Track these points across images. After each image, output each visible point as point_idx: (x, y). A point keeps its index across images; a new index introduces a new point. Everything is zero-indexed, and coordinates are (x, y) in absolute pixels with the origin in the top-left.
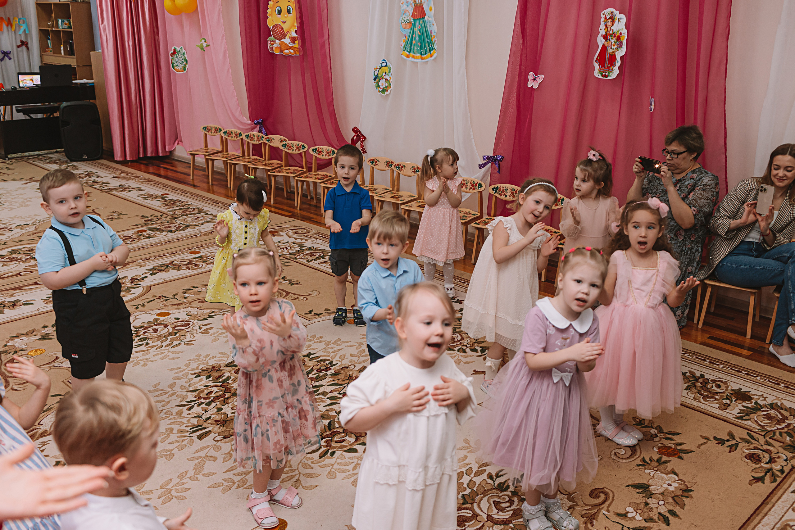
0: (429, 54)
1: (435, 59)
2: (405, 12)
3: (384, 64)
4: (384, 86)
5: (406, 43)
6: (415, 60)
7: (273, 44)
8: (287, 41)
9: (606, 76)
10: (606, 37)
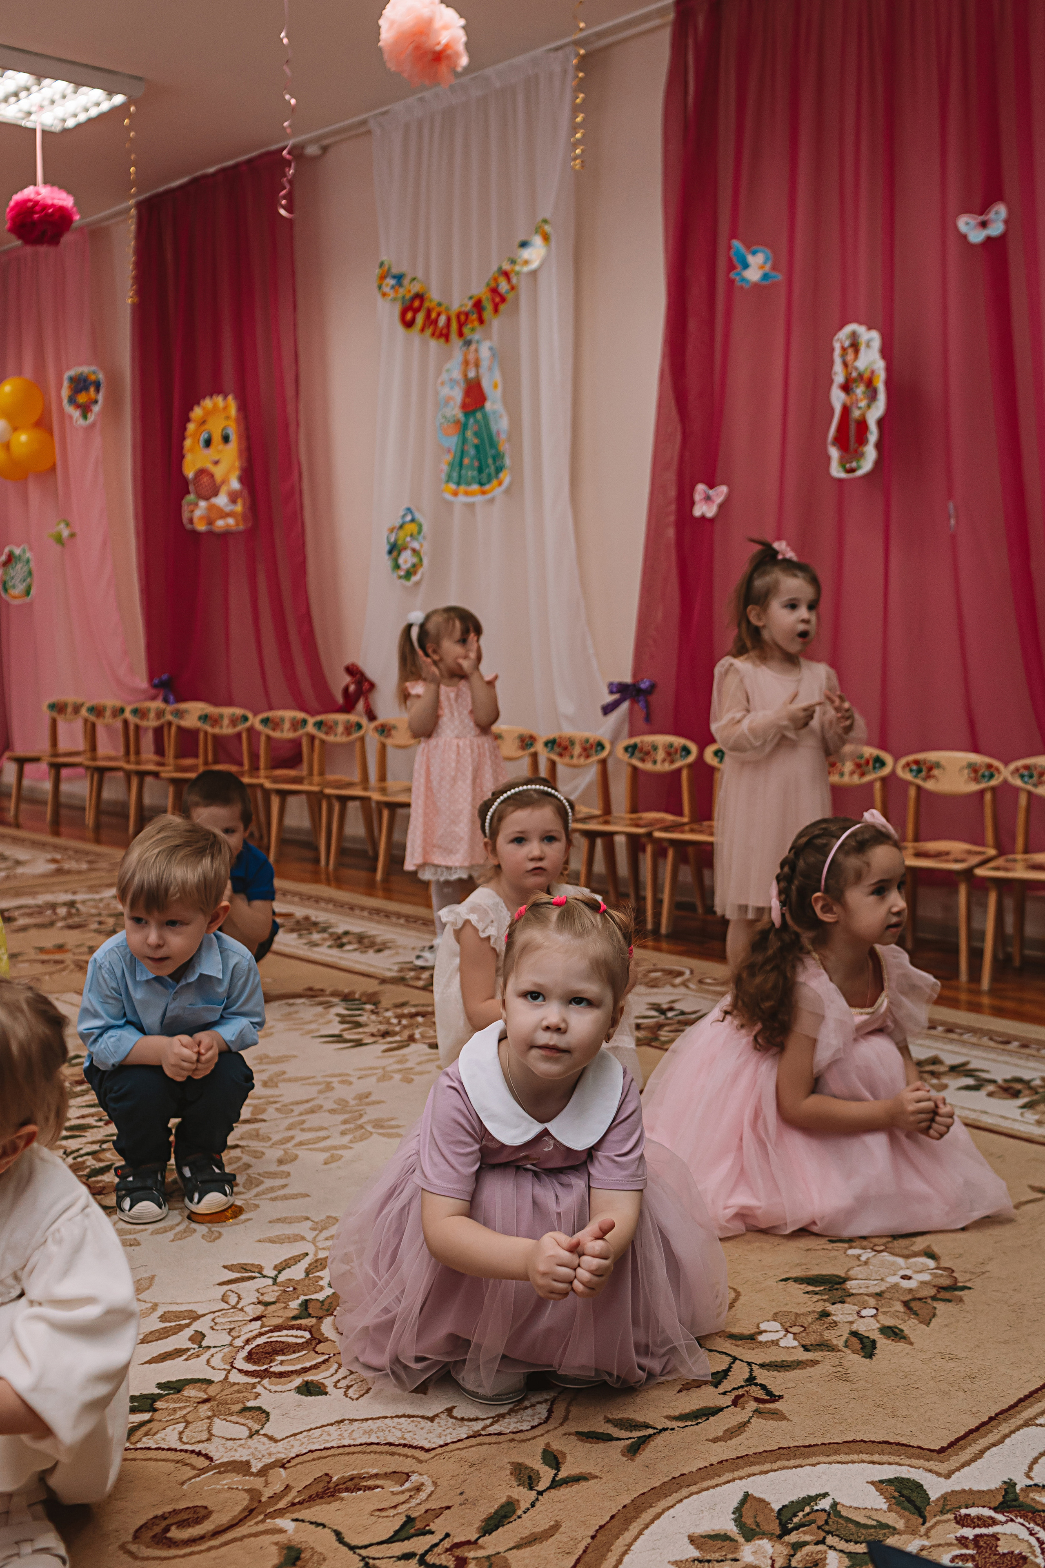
0: (495, 482)
1: (508, 491)
2: (448, 400)
3: (409, 518)
4: (409, 565)
5: (451, 465)
6: (469, 499)
7: (192, 511)
8: (221, 500)
9: (852, 470)
10: (846, 388)
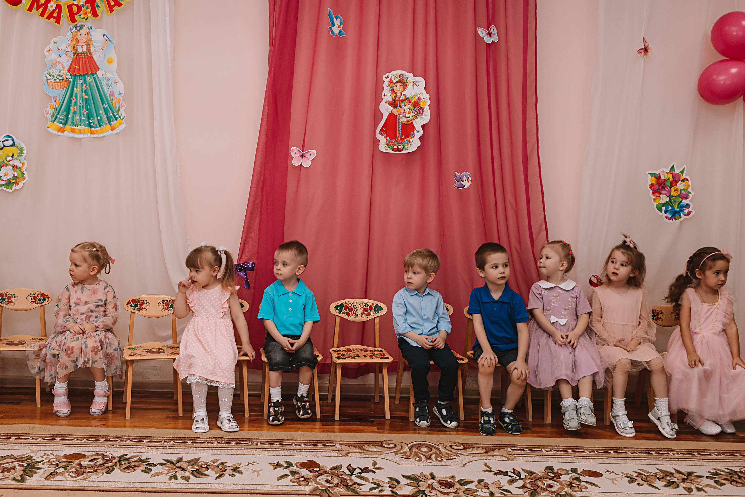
0: (106, 126)
3: (9, 143)
4: (9, 178)
5: (58, 110)
6: (77, 136)
9: (398, 149)
10: (394, 104)
